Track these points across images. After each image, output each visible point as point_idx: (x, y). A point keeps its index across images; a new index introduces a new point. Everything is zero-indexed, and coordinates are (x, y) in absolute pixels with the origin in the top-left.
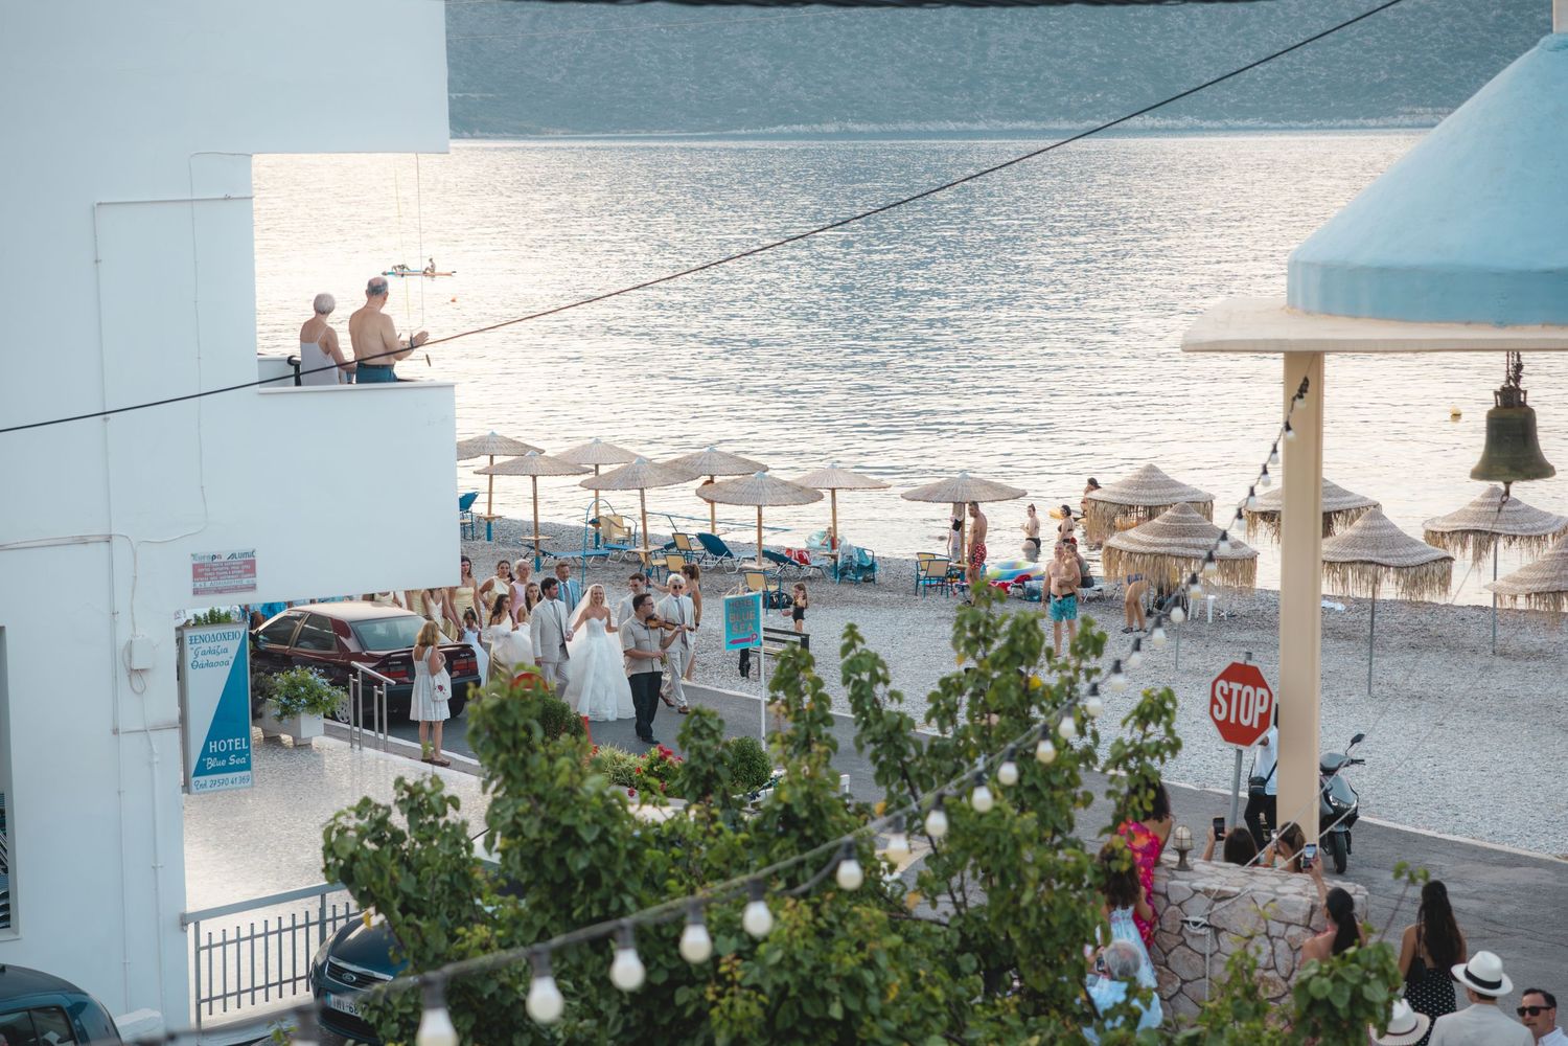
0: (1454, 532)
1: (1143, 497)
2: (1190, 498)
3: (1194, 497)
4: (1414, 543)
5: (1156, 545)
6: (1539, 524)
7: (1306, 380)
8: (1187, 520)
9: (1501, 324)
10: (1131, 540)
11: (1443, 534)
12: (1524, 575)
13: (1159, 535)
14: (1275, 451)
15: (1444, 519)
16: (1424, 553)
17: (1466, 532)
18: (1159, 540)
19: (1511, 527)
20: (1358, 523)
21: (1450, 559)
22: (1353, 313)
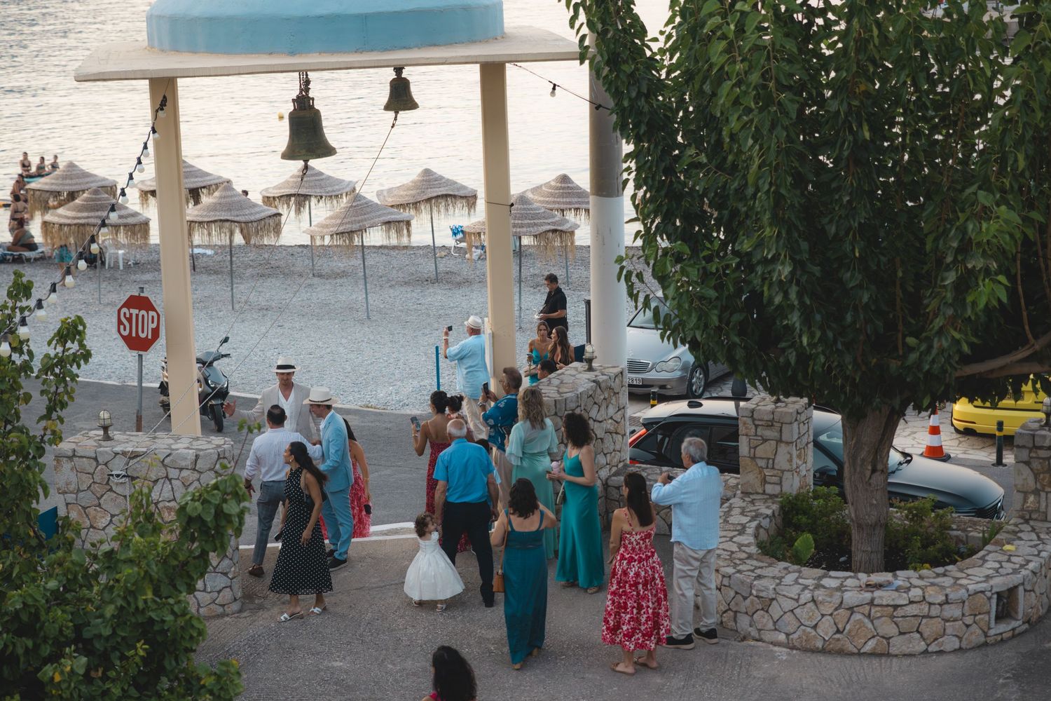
0: (281, 196)
1: (67, 185)
2: (100, 184)
3: (103, 183)
4: (255, 205)
5: (78, 218)
6: (337, 187)
7: (165, 97)
8: (99, 200)
9: (292, 53)
10: (60, 216)
11: (274, 198)
12: (328, 222)
13: (80, 211)
14: (145, 147)
15: (274, 188)
16: (262, 211)
17: (289, 196)
18: (80, 215)
19: (318, 190)
20: (217, 194)
21: (280, 215)
22: (194, 51)
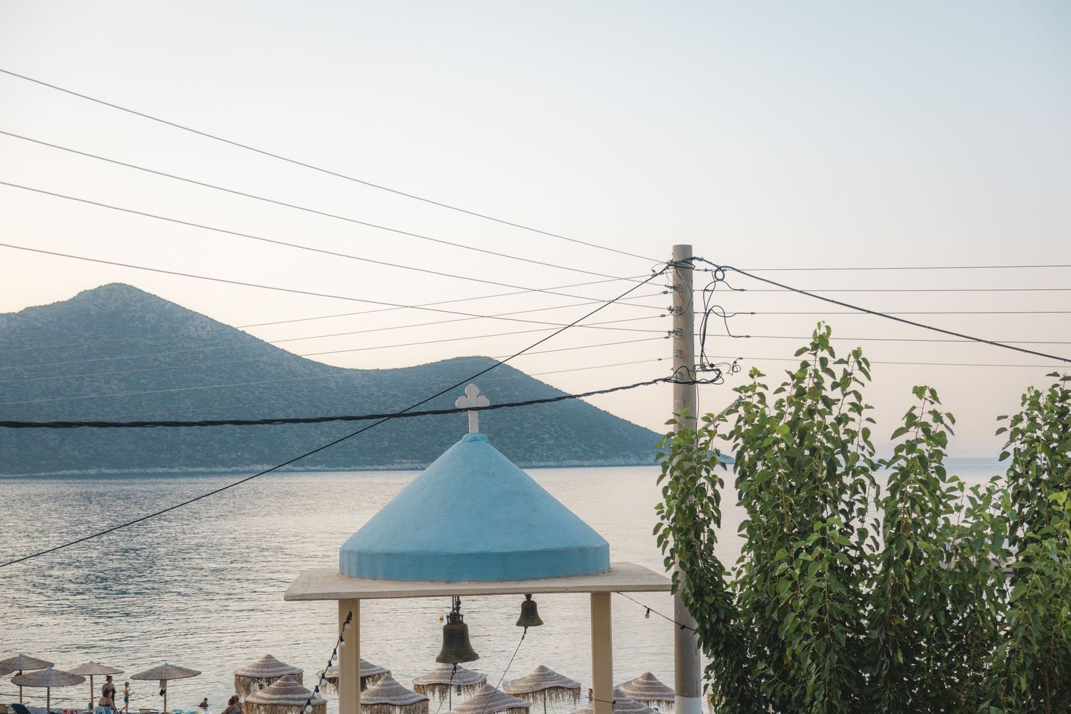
0: (429, 685)
1: (264, 672)
2: (289, 672)
3: (292, 671)
4: (408, 692)
5: (273, 699)
6: (472, 679)
7: (350, 613)
8: (289, 685)
9: (449, 582)
10: (258, 697)
11: (423, 686)
12: (465, 707)
13: (273, 694)
14: (335, 653)
15: (423, 678)
16: (415, 697)
17: (435, 685)
18: (274, 697)
19: (458, 681)
20: (379, 682)
21: (427, 700)
22: (374, 577)
